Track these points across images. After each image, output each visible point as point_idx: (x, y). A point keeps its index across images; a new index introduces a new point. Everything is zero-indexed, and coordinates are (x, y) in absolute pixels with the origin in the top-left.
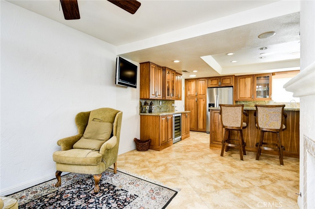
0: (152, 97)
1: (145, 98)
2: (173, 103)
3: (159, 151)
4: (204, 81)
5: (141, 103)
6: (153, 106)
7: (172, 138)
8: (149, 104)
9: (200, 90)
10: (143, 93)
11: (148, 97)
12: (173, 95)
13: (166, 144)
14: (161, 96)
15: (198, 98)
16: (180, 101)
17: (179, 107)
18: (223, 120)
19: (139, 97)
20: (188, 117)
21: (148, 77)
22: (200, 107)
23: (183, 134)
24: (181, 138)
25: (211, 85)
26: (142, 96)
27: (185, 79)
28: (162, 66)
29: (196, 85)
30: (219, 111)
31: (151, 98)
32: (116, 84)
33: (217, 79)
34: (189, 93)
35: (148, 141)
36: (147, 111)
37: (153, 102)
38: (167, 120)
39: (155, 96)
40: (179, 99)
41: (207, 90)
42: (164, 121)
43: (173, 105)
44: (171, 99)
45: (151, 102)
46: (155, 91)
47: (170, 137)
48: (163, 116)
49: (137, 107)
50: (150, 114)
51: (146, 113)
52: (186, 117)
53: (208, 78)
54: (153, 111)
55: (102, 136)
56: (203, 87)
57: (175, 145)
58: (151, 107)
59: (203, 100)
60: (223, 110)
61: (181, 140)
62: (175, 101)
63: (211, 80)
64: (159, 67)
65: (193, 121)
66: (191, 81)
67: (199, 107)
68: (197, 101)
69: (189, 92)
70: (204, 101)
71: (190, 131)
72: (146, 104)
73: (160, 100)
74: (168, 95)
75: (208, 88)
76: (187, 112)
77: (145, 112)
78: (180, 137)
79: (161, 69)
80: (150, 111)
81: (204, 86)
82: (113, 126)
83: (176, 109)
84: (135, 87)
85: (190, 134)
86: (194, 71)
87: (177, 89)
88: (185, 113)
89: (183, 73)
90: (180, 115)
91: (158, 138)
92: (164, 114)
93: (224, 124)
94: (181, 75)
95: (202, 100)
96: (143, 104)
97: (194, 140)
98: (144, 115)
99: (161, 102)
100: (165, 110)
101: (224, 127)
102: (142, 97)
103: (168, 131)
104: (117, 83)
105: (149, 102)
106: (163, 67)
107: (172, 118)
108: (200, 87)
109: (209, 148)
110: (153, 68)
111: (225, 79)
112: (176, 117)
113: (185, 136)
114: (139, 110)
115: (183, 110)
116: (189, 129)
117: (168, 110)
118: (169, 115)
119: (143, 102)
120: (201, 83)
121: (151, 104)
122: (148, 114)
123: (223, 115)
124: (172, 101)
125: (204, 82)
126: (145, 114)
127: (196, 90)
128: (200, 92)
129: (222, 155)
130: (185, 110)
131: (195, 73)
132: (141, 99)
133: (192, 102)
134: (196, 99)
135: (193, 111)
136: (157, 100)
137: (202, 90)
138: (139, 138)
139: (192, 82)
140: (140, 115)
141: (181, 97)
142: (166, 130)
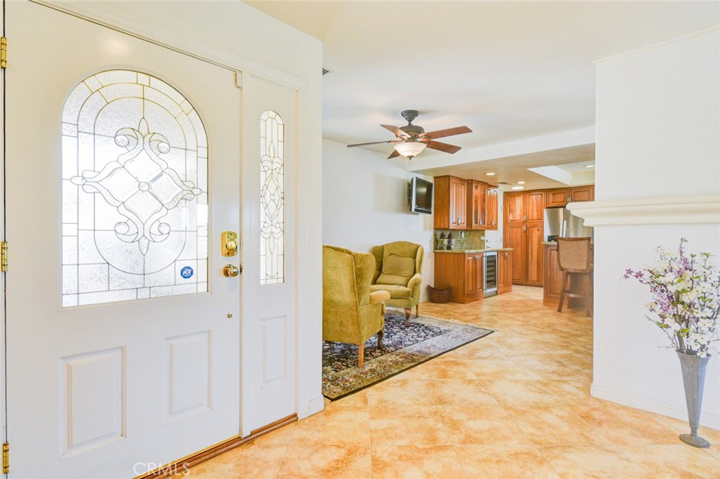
0: (452, 226)
1: (442, 227)
2: (483, 235)
3: (464, 303)
4: (540, 196)
5: (435, 235)
6: (453, 240)
7: (482, 287)
8: (447, 237)
9: (533, 211)
10: (439, 220)
11: (447, 227)
12: (484, 223)
13: (474, 297)
14: (465, 225)
15: (529, 226)
16: (495, 231)
17: (493, 241)
18: (561, 260)
19: (433, 227)
20: (510, 258)
21: (447, 196)
22: (532, 241)
23: (500, 286)
24: (496, 292)
25: (553, 202)
26: (438, 224)
27: (505, 193)
28: (467, 178)
29: (525, 203)
30: (556, 248)
31: (451, 228)
32: (411, 210)
33: (565, 193)
34: (511, 217)
35: (448, 289)
36: (445, 248)
37: (453, 234)
38: (475, 260)
39: (456, 225)
40: (495, 228)
41: (545, 212)
42: (470, 261)
43: (482, 238)
44: (480, 228)
45: (450, 234)
46: (457, 216)
47: (479, 286)
48: (470, 255)
49: (430, 241)
50: (450, 251)
51: (443, 249)
52: (505, 258)
53: (547, 190)
54: (452, 247)
55: (406, 272)
56: (537, 206)
57: (487, 299)
58: (449, 242)
59: (538, 230)
60: (560, 246)
61: (497, 294)
62: (486, 231)
63: (554, 194)
64: (462, 180)
65: (519, 266)
66: (514, 196)
67: (530, 242)
68: (526, 232)
69: (511, 215)
70: (540, 232)
71: (513, 284)
72: (442, 236)
73: (461, 231)
74: (476, 222)
75: (547, 208)
76: (508, 249)
77: (441, 248)
78: (495, 289)
79: (466, 184)
80: (449, 248)
81: (540, 205)
82: (415, 262)
83: (486, 244)
84: (430, 213)
85: (513, 288)
86: (519, 183)
87: (489, 212)
88: (504, 252)
89: (499, 185)
90: (495, 253)
91: (462, 286)
92: (472, 251)
93: (563, 265)
94: (497, 187)
95: (535, 229)
96: (438, 237)
97: (518, 295)
98: (440, 253)
99: (463, 233)
100: (470, 246)
101: (562, 269)
102: (438, 227)
103: (476, 277)
104: (413, 210)
105: (447, 233)
106: (468, 180)
107: (482, 258)
108: (533, 206)
109: (542, 305)
110: (455, 184)
111: (580, 193)
112: (488, 257)
113: (504, 289)
114: (432, 244)
115: (500, 247)
116: (510, 280)
117: (474, 245)
118: (478, 253)
119: (439, 233)
120: (534, 199)
121: (450, 237)
122: (446, 251)
123: (561, 253)
124: (481, 232)
125: (540, 198)
126: (442, 251)
127: (525, 211)
128: (533, 215)
129: (560, 310)
130: (504, 247)
131: (521, 185)
132: (435, 229)
133: (517, 234)
134: (524, 228)
135: (519, 249)
136: (458, 230)
137: (535, 212)
138: (433, 286)
139: (517, 198)
140: (435, 253)
141: (496, 225)
142: (474, 274)
